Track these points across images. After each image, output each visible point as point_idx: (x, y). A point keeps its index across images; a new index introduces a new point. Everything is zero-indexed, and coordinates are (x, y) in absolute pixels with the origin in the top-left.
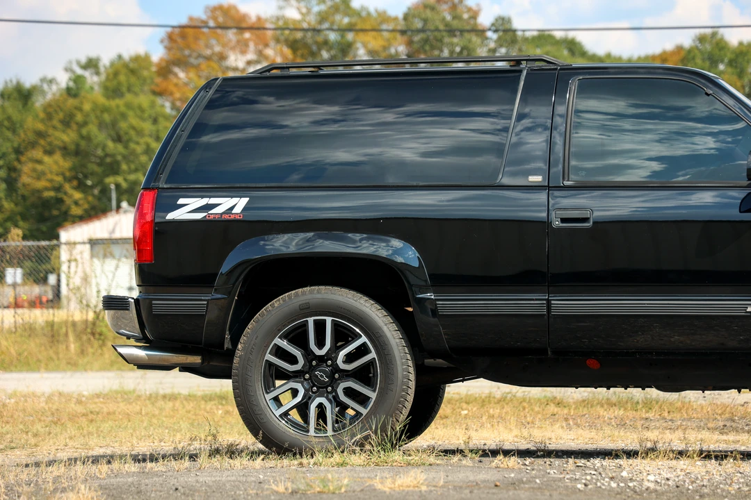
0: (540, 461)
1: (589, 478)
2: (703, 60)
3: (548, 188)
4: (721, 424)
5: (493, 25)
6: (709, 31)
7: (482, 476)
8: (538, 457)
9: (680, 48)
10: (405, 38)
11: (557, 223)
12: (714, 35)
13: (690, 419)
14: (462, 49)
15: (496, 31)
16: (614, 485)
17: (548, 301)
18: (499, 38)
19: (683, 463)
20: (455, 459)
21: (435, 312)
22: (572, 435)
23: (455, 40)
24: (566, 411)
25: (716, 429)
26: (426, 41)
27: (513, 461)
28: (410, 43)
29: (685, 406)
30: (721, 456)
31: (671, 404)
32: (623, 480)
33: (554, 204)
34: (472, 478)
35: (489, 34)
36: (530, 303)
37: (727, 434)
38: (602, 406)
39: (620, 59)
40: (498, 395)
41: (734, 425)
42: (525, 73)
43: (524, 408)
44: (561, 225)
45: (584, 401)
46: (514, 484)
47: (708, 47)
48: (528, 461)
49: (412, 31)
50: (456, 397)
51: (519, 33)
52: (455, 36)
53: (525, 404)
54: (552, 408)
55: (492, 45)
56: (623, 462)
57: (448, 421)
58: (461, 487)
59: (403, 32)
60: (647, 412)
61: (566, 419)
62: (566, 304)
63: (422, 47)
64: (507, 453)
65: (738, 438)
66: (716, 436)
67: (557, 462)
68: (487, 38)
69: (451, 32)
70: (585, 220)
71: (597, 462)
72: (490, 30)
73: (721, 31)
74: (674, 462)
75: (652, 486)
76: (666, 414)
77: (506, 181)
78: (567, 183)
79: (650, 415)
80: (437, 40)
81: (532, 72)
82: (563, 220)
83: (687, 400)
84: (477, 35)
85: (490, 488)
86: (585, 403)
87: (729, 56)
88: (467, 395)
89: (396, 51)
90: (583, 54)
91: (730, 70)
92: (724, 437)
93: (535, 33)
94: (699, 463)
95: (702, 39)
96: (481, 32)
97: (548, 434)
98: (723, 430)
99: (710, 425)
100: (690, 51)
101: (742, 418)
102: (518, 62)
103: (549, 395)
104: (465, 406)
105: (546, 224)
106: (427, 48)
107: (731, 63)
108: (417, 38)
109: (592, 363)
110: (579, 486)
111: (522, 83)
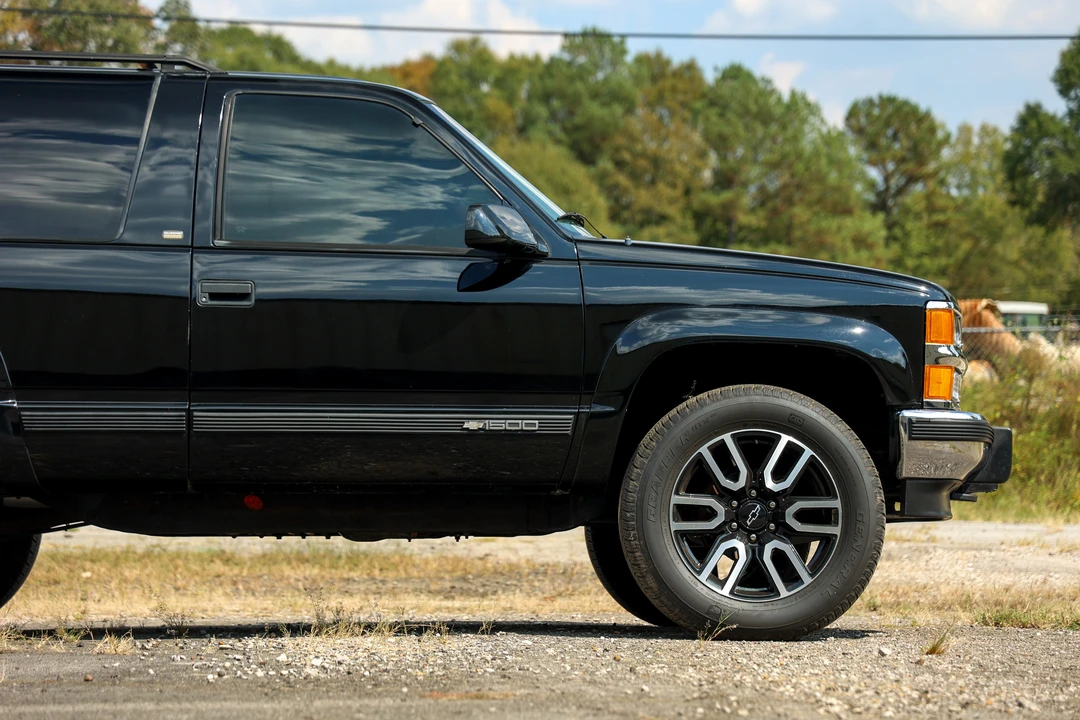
0: (170, 643)
1: (228, 664)
2: (461, 77)
3: (191, 247)
4: (448, 585)
5: (162, 9)
6: (466, 37)
7: (74, 666)
8: (170, 636)
9: (428, 59)
10: (29, 21)
11: (203, 300)
12: (475, 42)
13: (406, 580)
14: (117, 43)
15: (166, 19)
16: (260, 673)
17: (189, 412)
18: (172, 30)
19: (370, 641)
20: (40, 644)
21: (18, 427)
22: (237, 604)
23: (106, 29)
24: (236, 571)
25: (439, 592)
26: (61, 27)
27: (125, 645)
28: (36, 29)
29: (406, 561)
30: (419, 629)
31: (386, 558)
32: (278, 666)
33: (201, 273)
34: (54, 670)
35: (157, 23)
36: (161, 414)
37: (453, 598)
38: (289, 563)
39: (346, 69)
40: (140, 550)
41: (465, 586)
42: (158, 80)
43: (176, 568)
44: (210, 302)
45: (264, 556)
46: (114, 678)
47: (467, 59)
48: (151, 643)
49: (41, 12)
50: (77, 552)
51: (202, 25)
52: (105, 22)
53: (180, 562)
54: (218, 567)
55: (162, 39)
56: (287, 640)
57: (58, 589)
58: (31, 684)
59: (26, 13)
60: (351, 570)
61: (235, 583)
62: (214, 417)
63: (56, 36)
64: (120, 632)
65: (467, 603)
66: (435, 602)
67: (193, 643)
68: (154, 29)
69: (101, 16)
70: (245, 296)
71: (251, 642)
72: (157, 16)
73: (485, 38)
74: (359, 640)
75: (313, 673)
76: (376, 572)
77: (128, 237)
78: (219, 243)
79: (354, 575)
80: (77, 27)
81: (169, 80)
82: (213, 296)
83: (408, 553)
84: (139, 24)
85: (76, 684)
86: (266, 559)
87: (494, 74)
88: (93, 550)
89: (16, 41)
90: (294, 59)
91: (496, 92)
92: (449, 603)
93: (225, 26)
94: (393, 639)
95: (458, 47)
96: (145, 19)
97: (205, 604)
98: (449, 594)
99: (433, 587)
100: (442, 63)
101: (479, 576)
102: (150, 64)
103: (215, 548)
104: (88, 565)
105: (187, 301)
106: (63, 37)
107: (499, 83)
108: (47, 22)
109: (253, 502)
110: (210, 677)
111: (154, 96)
